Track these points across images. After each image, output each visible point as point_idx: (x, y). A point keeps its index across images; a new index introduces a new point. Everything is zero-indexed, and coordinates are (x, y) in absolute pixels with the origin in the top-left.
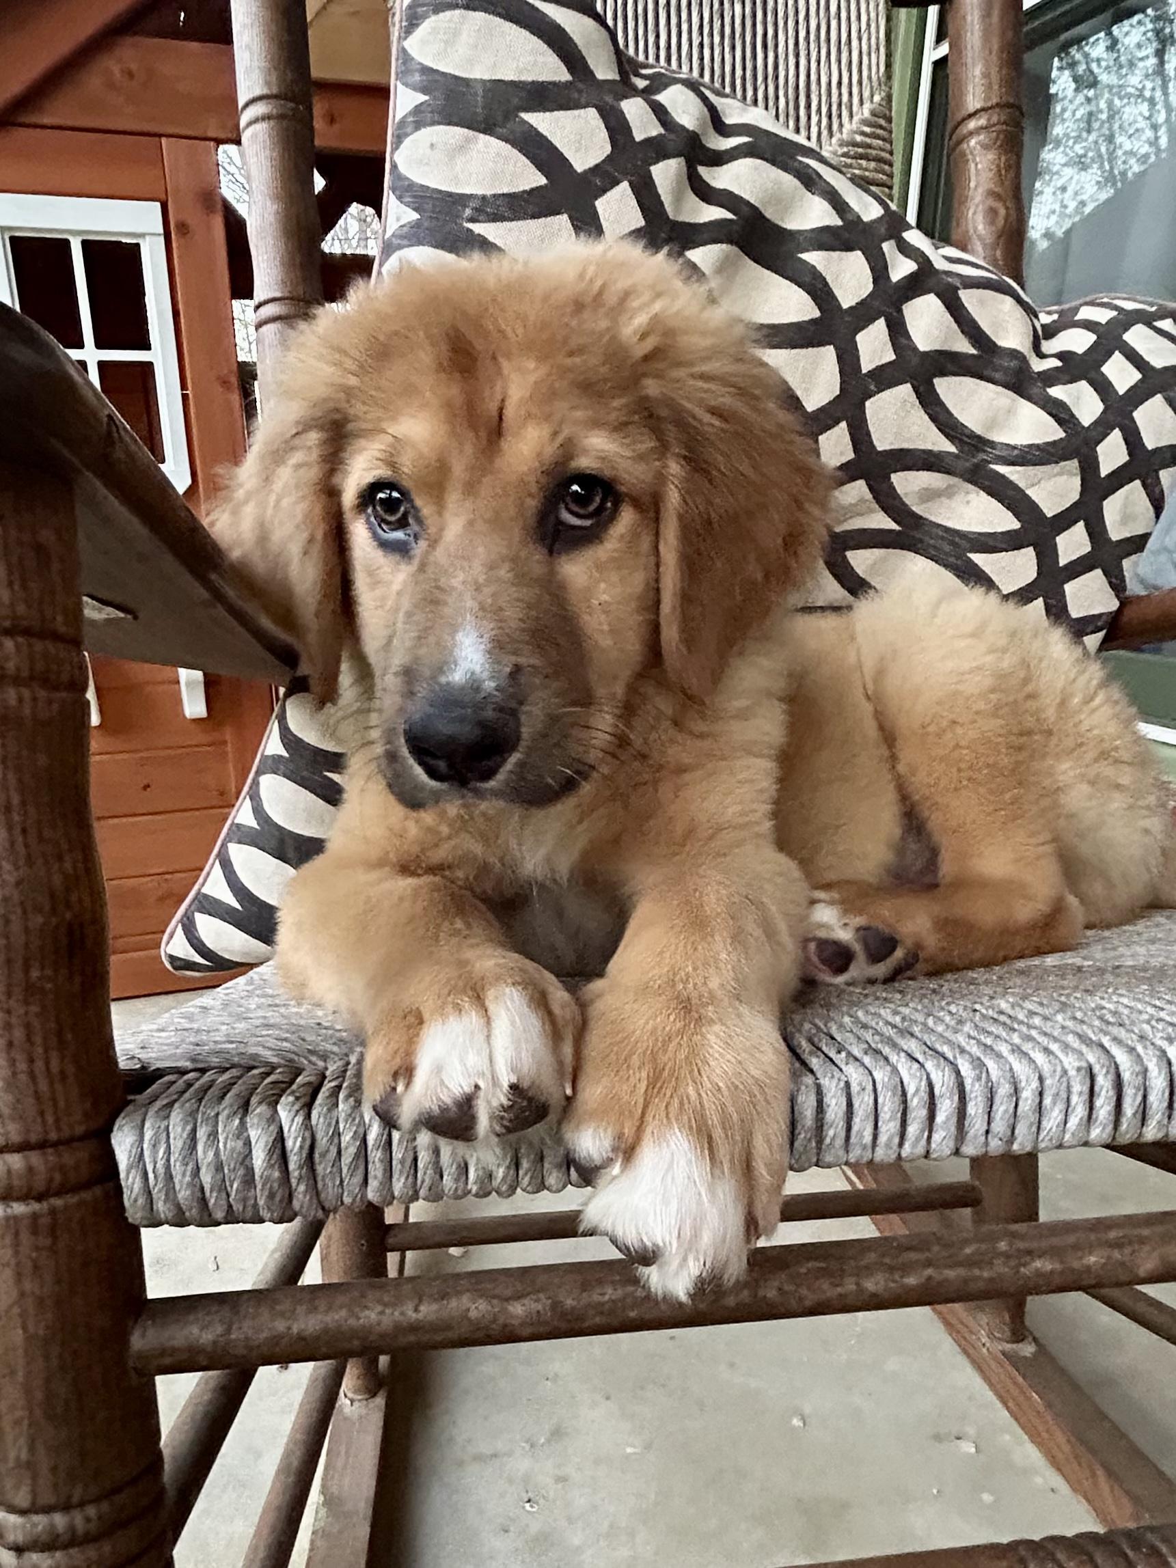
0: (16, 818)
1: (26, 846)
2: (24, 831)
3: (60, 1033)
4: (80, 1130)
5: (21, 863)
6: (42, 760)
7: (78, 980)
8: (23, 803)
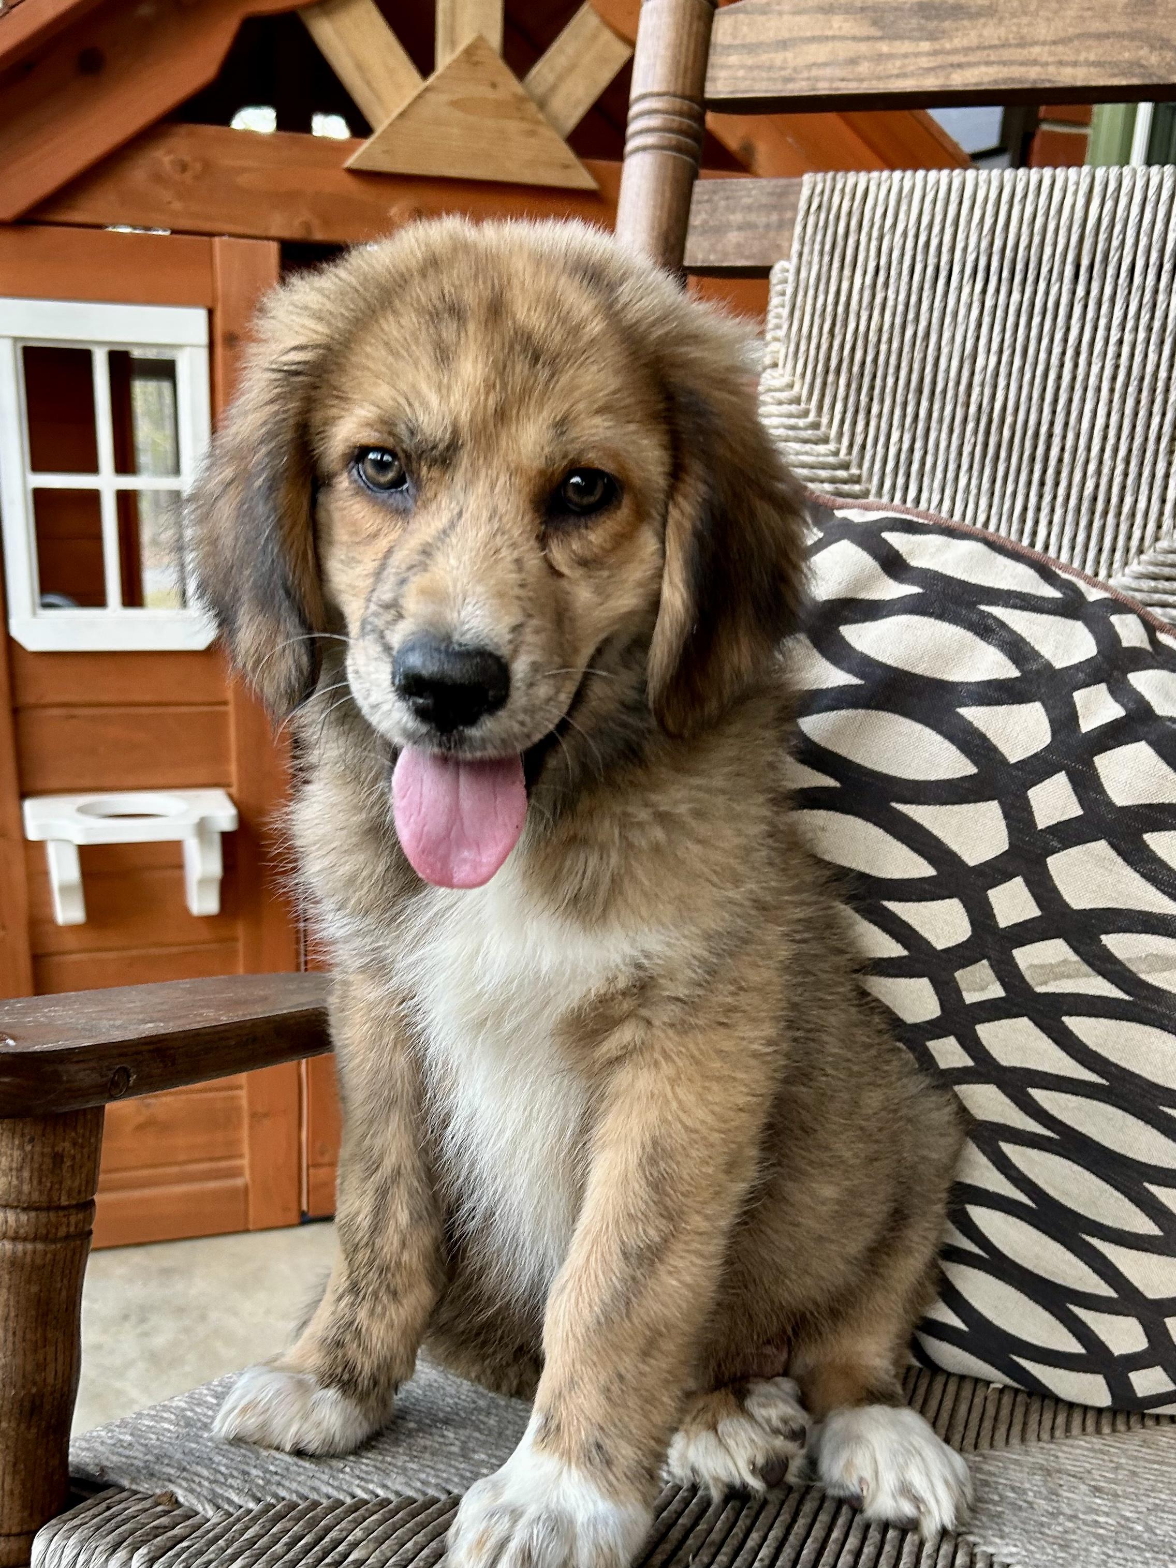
0: (11, 1324)
1: (14, 1343)
2: (14, 1333)
3: (15, 1465)
4: (15, 1530)
5: (9, 1353)
6: (34, 1289)
7: (34, 1430)
8: (17, 1316)
